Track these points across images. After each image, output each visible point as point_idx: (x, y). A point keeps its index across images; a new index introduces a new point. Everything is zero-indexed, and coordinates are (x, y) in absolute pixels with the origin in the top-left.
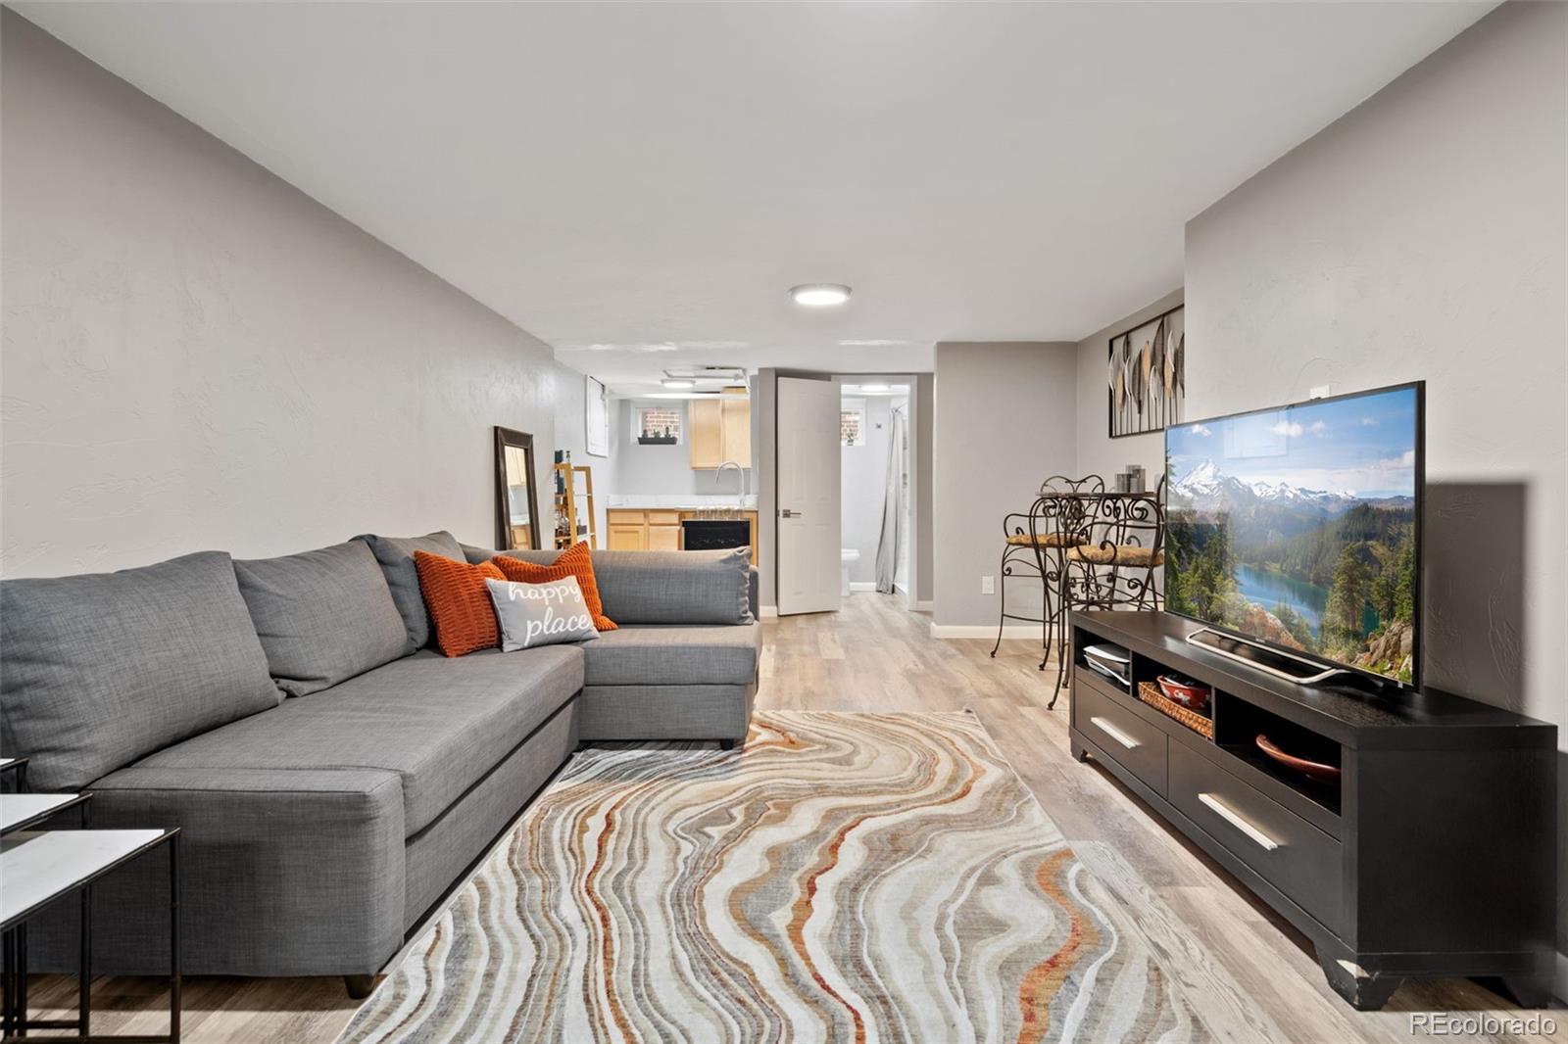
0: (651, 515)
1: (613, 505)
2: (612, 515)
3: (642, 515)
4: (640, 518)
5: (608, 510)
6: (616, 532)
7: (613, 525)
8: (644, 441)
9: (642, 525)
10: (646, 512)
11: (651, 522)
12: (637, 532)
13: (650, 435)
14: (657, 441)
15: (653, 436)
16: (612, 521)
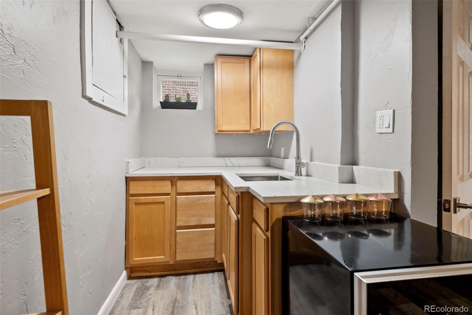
0: (179, 183)
1: (134, 172)
2: (132, 184)
3: (169, 183)
4: (167, 187)
5: (127, 178)
6: (136, 204)
7: (133, 195)
8: (166, 105)
9: (168, 194)
10: (173, 180)
11: (180, 191)
12: (163, 203)
13: (172, 100)
14: (178, 105)
15: (175, 101)
16: (132, 192)
